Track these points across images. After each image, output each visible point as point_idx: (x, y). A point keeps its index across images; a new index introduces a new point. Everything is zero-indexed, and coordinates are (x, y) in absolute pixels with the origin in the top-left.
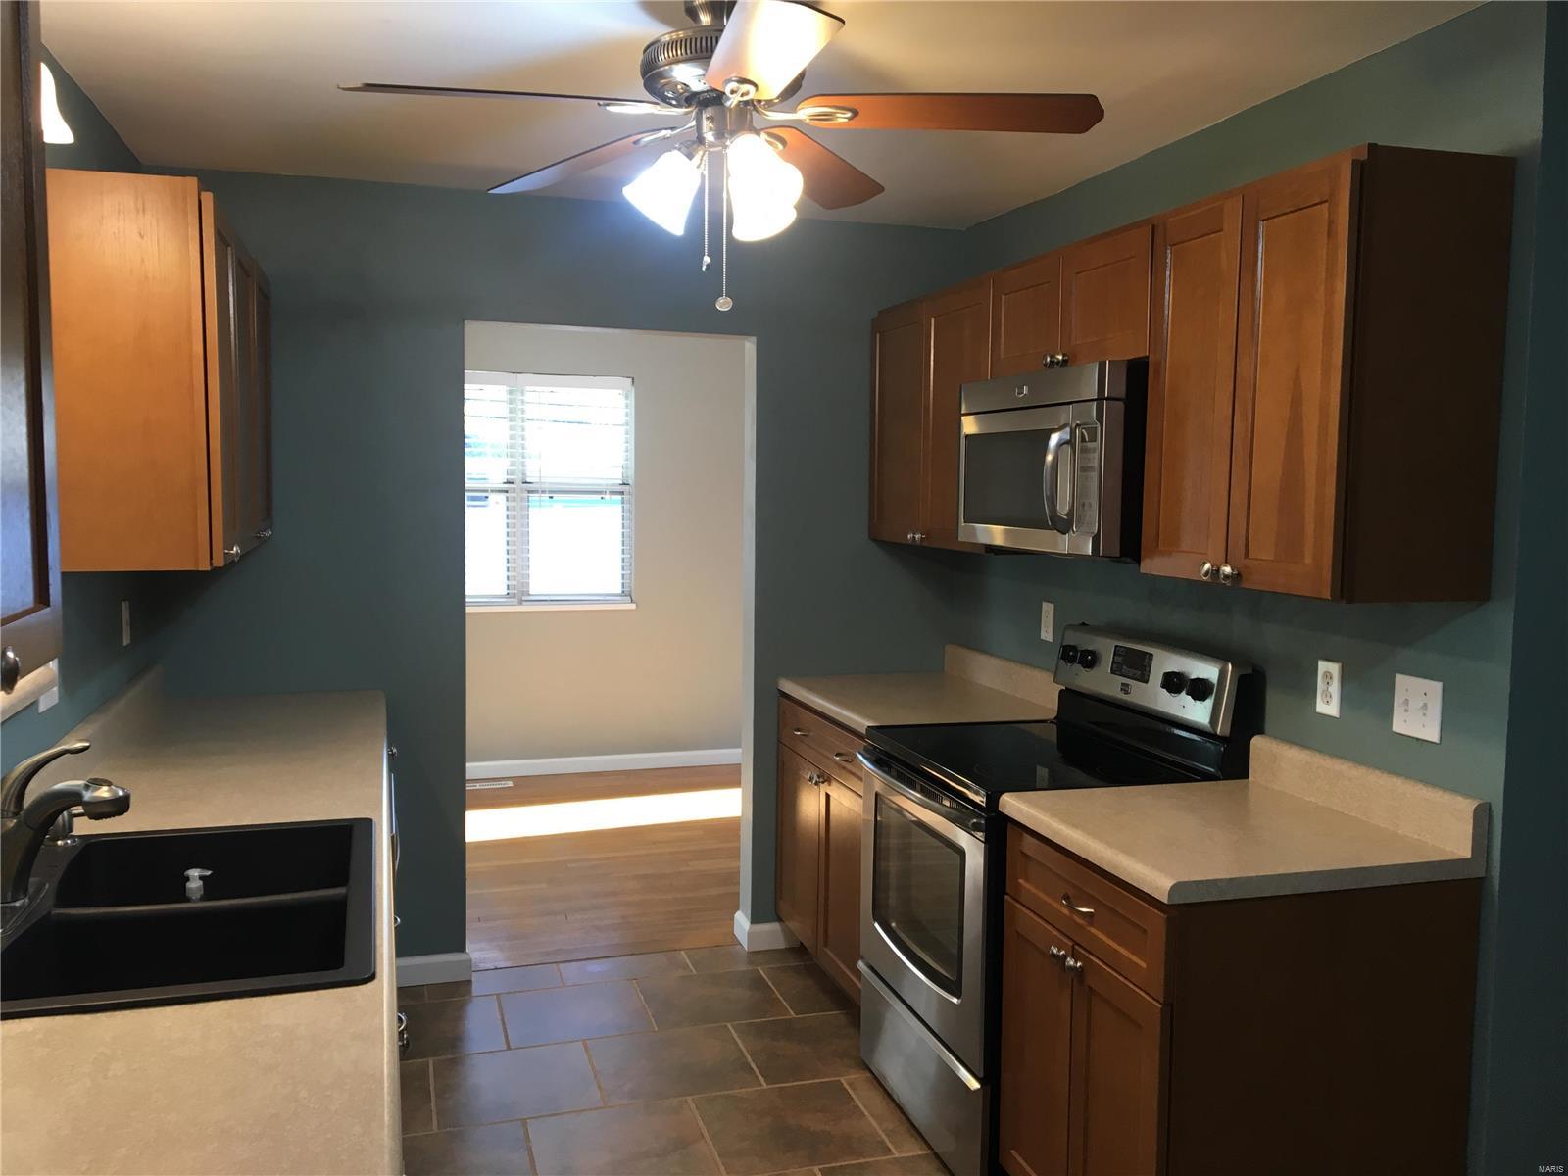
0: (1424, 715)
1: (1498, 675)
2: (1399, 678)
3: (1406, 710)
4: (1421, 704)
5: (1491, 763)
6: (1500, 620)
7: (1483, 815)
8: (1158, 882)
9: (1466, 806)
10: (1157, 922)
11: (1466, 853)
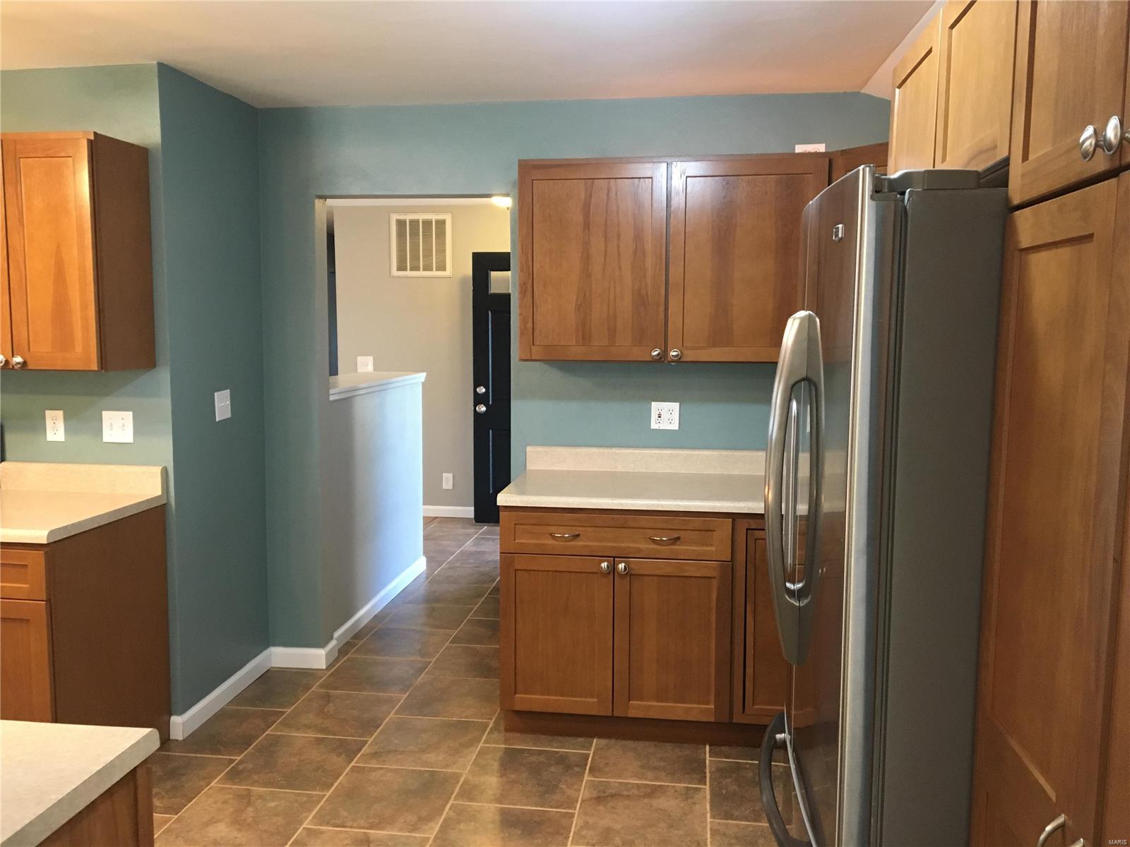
0: (123, 430)
1: (164, 404)
2: (105, 414)
3: (111, 429)
4: (121, 425)
5: (164, 447)
6: (163, 377)
7: (165, 472)
8: (40, 536)
9: (157, 471)
10: (40, 555)
11: (159, 493)
